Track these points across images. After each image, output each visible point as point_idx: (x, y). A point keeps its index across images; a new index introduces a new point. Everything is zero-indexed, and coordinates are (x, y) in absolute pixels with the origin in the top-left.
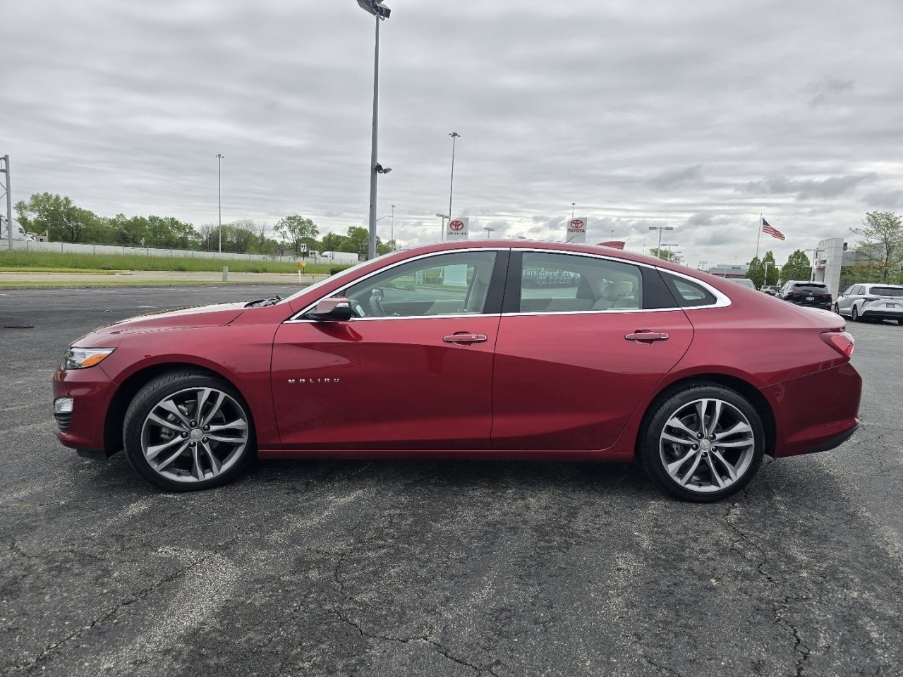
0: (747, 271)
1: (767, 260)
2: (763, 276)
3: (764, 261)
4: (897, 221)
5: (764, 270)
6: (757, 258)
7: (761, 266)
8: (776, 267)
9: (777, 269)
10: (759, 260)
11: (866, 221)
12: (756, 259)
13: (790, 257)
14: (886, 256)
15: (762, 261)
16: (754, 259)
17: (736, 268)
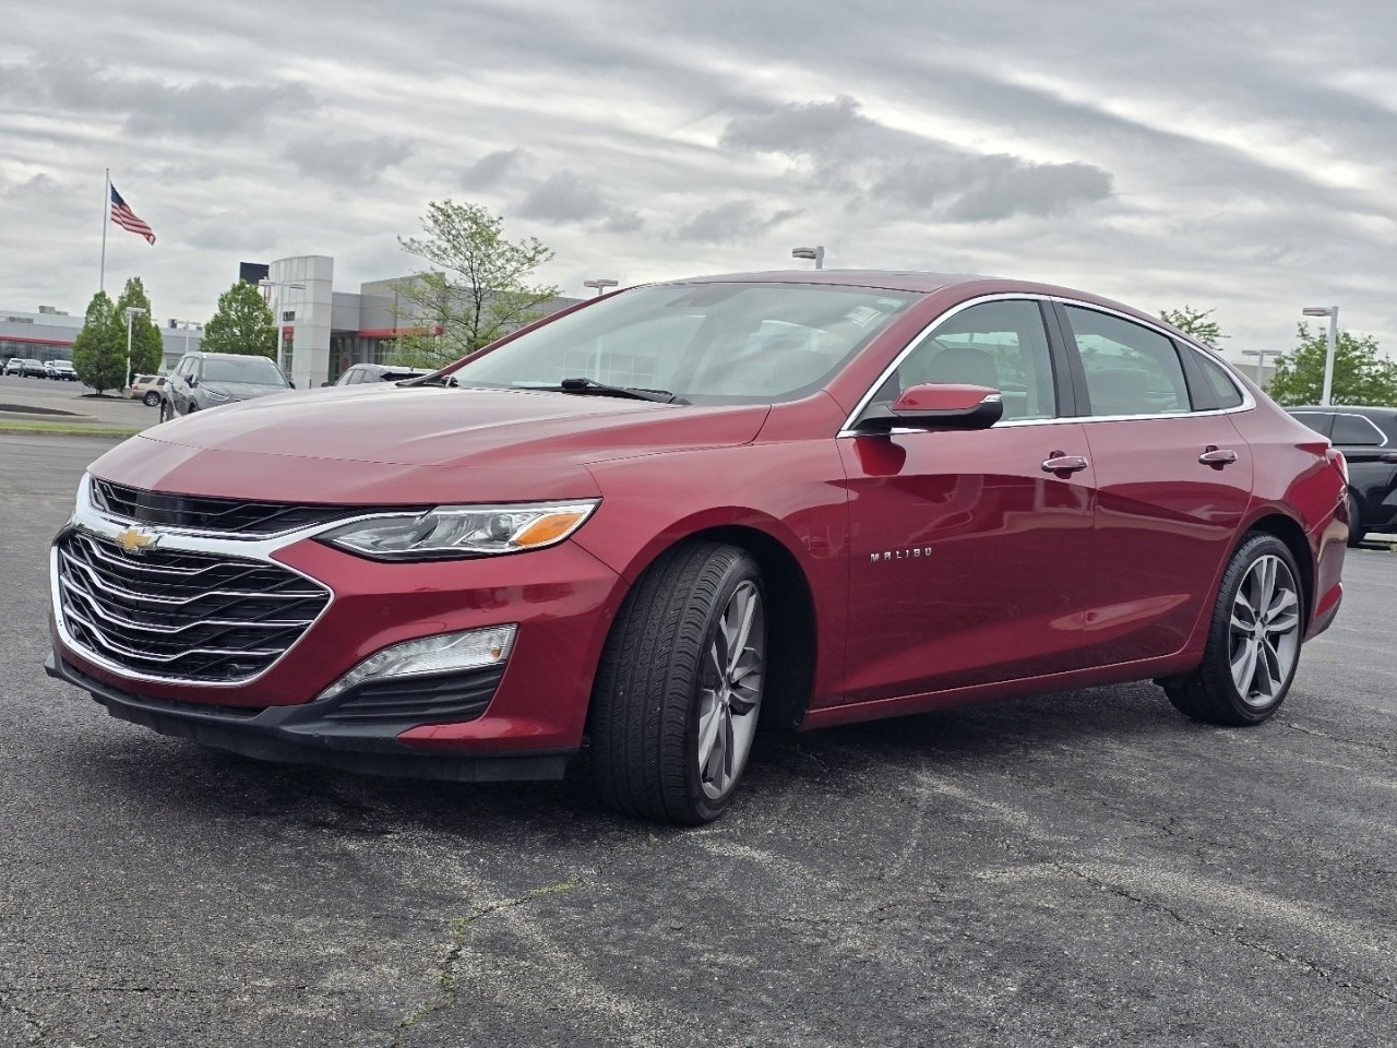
0: (80, 333)
1: (129, 303)
2: (122, 348)
3: (123, 306)
4: (493, 229)
5: (124, 330)
6: (102, 294)
7: (116, 317)
8: (153, 324)
9: (157, 327)
10: (108, 302)
11: (430, 223)
12: (100, 297)
13: (222, 300)
14: (474, 312)
15: (115, 302)
16: (96, 296)
17: (20, 320)
